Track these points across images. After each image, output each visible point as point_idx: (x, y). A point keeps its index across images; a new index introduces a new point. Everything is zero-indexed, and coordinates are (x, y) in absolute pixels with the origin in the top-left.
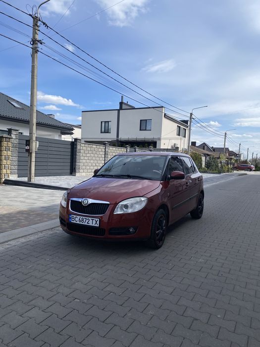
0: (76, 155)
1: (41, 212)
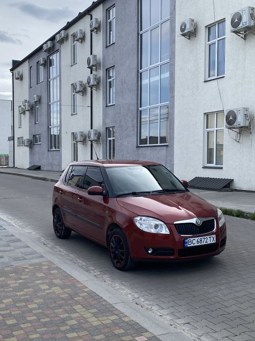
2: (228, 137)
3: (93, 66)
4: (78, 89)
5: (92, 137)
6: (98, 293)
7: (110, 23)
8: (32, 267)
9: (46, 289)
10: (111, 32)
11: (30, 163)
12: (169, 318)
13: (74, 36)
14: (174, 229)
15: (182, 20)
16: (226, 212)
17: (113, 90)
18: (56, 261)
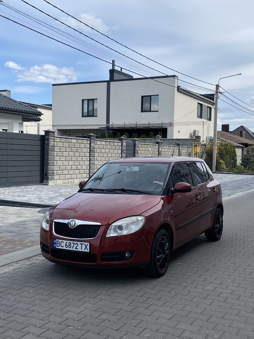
0: (48, 154)
1: (10, 238)
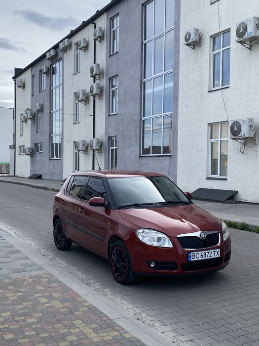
2: (232, 148)
3: (96, 74)
4: (81, 98)
5: (95, 146)
6: (98, 307)
7: (114, 32)
8: (32, 280)
9: (46, 303)
10: (115, 41)
11: (31, 172)
12: (171, 334)
13: (77, 44)
14: (177, 242)
15: (187, 30)
16: (230, 225)
17: (116, 99)
18: (56, 273)
